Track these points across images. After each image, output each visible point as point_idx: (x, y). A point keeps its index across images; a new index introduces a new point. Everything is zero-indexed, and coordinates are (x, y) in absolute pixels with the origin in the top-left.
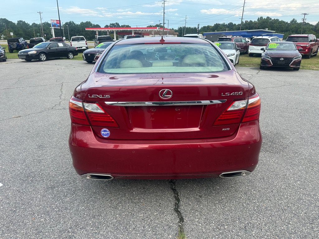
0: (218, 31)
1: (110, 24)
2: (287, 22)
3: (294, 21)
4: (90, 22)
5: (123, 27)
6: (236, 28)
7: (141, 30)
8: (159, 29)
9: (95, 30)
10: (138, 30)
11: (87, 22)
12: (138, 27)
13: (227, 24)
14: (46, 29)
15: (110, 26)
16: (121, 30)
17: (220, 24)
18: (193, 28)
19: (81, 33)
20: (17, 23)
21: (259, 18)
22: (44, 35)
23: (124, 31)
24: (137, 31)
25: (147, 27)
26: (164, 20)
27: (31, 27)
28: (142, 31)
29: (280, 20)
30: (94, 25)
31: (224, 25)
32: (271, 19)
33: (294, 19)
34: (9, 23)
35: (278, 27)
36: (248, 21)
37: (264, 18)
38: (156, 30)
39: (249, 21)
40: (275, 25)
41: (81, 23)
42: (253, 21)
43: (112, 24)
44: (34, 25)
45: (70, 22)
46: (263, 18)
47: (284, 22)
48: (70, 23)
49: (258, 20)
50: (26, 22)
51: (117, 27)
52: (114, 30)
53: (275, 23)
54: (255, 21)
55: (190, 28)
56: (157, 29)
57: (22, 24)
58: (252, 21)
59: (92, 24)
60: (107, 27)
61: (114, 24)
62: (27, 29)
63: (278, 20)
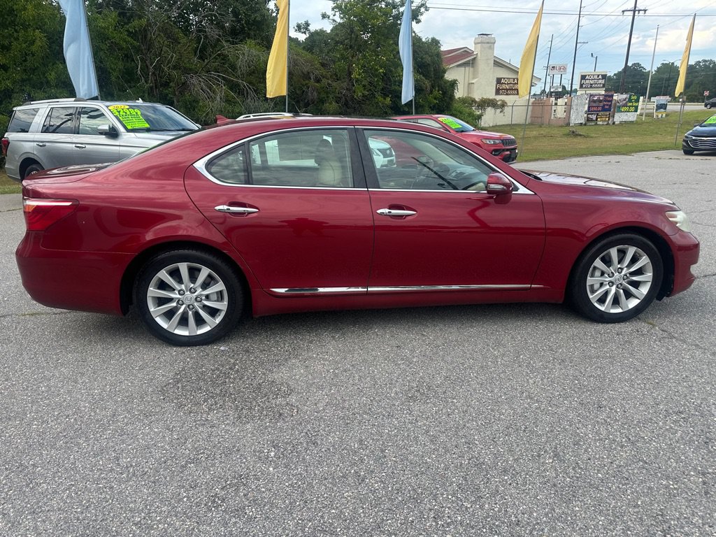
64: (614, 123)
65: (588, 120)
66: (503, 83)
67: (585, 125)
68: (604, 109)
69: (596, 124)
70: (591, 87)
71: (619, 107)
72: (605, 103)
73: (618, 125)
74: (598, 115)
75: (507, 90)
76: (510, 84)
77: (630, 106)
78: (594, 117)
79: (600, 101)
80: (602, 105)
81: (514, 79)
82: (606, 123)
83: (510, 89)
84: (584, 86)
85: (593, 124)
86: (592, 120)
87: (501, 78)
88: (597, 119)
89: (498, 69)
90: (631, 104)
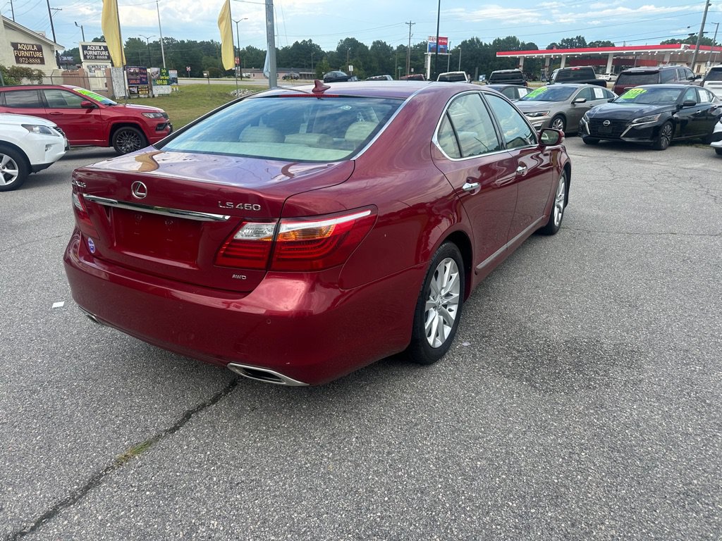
1: (563, 41)
4: (514, 37)
5: (593, 45)
7: (634, 52)
8: (686, 48)
9: (518, 56)
10: (625, 52)
11: (508, 38)
12: (627, 45)
14: (419, 57)
15: (562, 45)
16: (581, 54)
19: (490, 63)
20: (372, 47)
22: (410, 70)
23: (590, 55)
24: (622, 54)
25: (663, 43)
26: (703, 24)
27: (394, 52)
28: (638, 54)
30: (523, 44)
34: (358, 46)
38: (676, 50)
41: (494, 42)
43: (568, 40)
44: (401, 48)
45: (473, 39)
48: (472, 41)
50: (388, 44)
51: (579, 47)
52: (562, 54)
56: (681, 49)
57: (380, 47)
59: (518, 43)
60: (552, 47)
61: (572, 39)
62: (386, 57)
64: (153, 96)
65: (131, 93)
66: (20, 50)
67: (129, 98)
68: (142, 83)
69: (139, 97)
70: (96, 59)
71: (154, 80)
72: (142, 76)
73: (157, 98)
74: (138, 88)
75: (28, 58)
76: (29, 50)
77: (163, 80)
78: (135, 90)
79: (137, 74)
80: (138, 77)
81: (33, 46)
82: (147, 96)
83: (31, 57)
84: (88, 57)
85: (136, 97)
86: (134, 93)
87: (17, 44)
88: (138, 92)
89: (10, 32)
90: (162, 77)
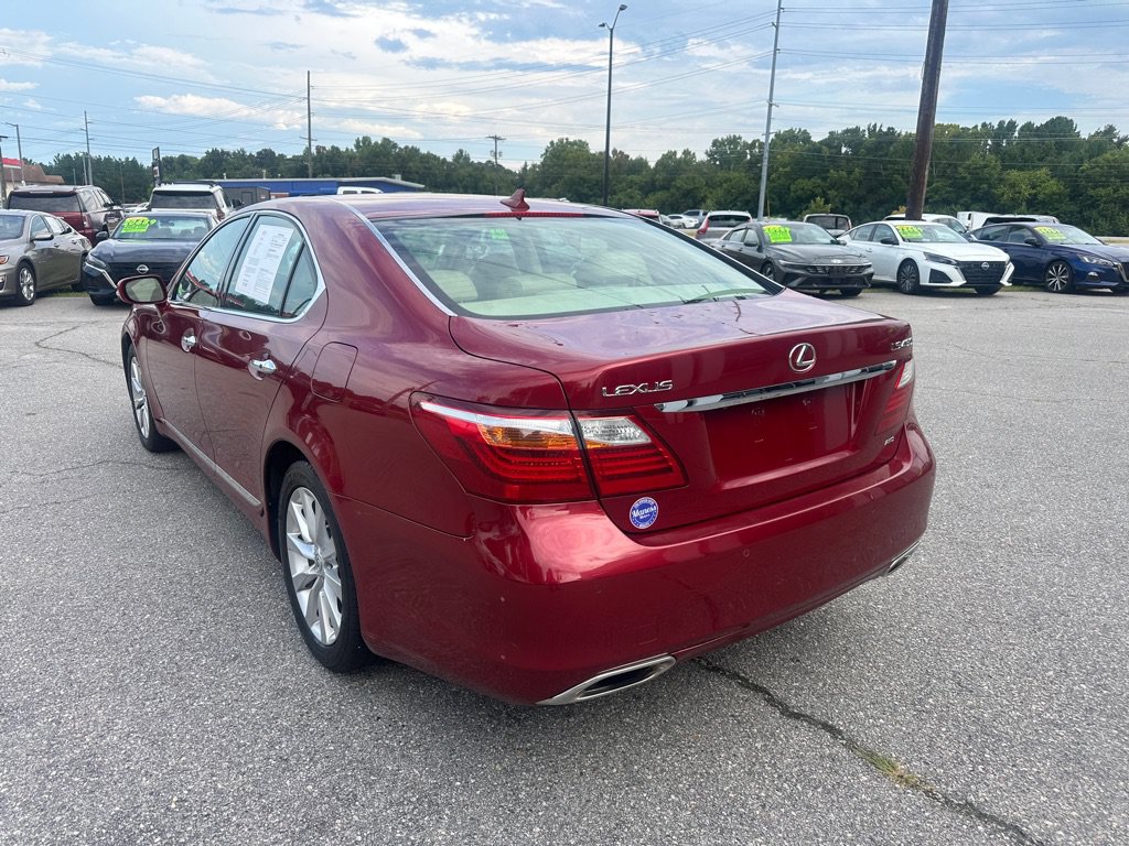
0: (233, 178)
2: (444, 159)
3: (461, 157)
6: (290, 169)
13: (254, 154)
17: (228, 153)
18: (123, 160)
21: (358, 141)
29: (423, 151)
31: (241, 156)
32: (395, 146)
33: (461, 151)
35: (421, 172)
36: (324, 148)
37: (376, 143)
39: (328, 148)
40: (411, 164)
42: (343, 149)
46: (373, 142)
47: (436, 158)
49: (357, 146)
53: (410, 160)
54: (347, 149)
55: (108, 160)
58: (337, 149)
63: (415, 151)
